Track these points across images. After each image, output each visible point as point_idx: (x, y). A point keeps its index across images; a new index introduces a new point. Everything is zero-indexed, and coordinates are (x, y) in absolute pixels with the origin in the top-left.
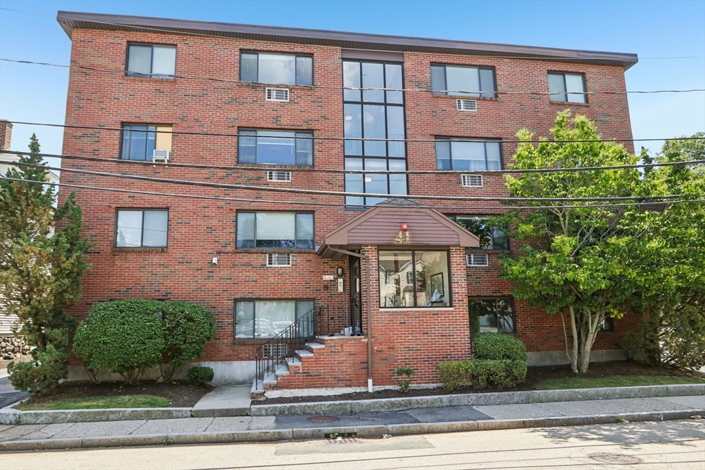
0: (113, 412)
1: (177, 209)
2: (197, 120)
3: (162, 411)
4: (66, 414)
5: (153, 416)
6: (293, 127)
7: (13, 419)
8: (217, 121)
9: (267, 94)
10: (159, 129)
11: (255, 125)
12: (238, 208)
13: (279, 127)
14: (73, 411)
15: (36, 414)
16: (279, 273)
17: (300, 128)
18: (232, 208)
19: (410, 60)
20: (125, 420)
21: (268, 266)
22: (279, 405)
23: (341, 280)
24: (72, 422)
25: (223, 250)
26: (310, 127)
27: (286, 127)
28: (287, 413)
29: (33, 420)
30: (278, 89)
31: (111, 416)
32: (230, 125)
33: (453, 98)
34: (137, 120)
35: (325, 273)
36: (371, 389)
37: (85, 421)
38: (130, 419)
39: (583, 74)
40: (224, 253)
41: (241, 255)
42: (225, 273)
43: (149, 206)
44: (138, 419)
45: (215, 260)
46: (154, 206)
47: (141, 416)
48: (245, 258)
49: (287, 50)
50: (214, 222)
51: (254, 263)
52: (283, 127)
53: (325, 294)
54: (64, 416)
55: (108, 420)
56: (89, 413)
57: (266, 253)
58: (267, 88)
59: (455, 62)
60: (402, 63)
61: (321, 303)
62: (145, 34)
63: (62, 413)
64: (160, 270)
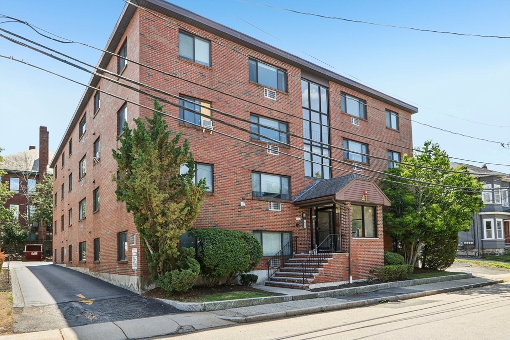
0: (255, 300)
1: (219, 166)
2: (227, 102)
3: (279, 298)
4: (231, 302)
5: (275, 301)
6: (279, 119)
7: (201, 308)
8: (239, 106)
9: (265, 92)
10: (202, 104)
11: (259, 113)
12: (253, 169)
13: (272, 117)
14: (234, 300)
15: (214, 303)
16: (275, 215)
17: (282, 120)
18: (249, 169)
19: (333, 87)
20: (262, 304)
21: (270, 210)
22: (329, 291)
23: (305, 221)
24: (234, 307)
25: (246, 197)
26: (287, 120)
27: (276, 118)
28: (332, 295)
29: (212, 308)
30: (270, 90)
31: (255, 303)
32: (246, 110)
33: (350, 116)
34: (189, 94)
35: (297, 216)
36: (351, 281)
37: (241, 307)
38: (264, 304)
39: (397, 114)
40: (246, 199)
41: (255, 201)
42: (247, 213)
43: (201, 161)
44: (268, 303)
45: (243, 204)
46: (204, 162)
47: (269, 301)
48: (257, 204)
49: (274, 64)
50: (240, 178)
51: (262, 207)
52: (274, 117)
53: (297, 229)
54: (230, 304)
55: (253, 305)
56: (243, 301)
57: (268, 201)
58: (265, 88)
59: (351, 94)
60: (328, 88)
61: (295, 235)
62: (191, 26)
63: (228, 302)
64: (211, 209)
